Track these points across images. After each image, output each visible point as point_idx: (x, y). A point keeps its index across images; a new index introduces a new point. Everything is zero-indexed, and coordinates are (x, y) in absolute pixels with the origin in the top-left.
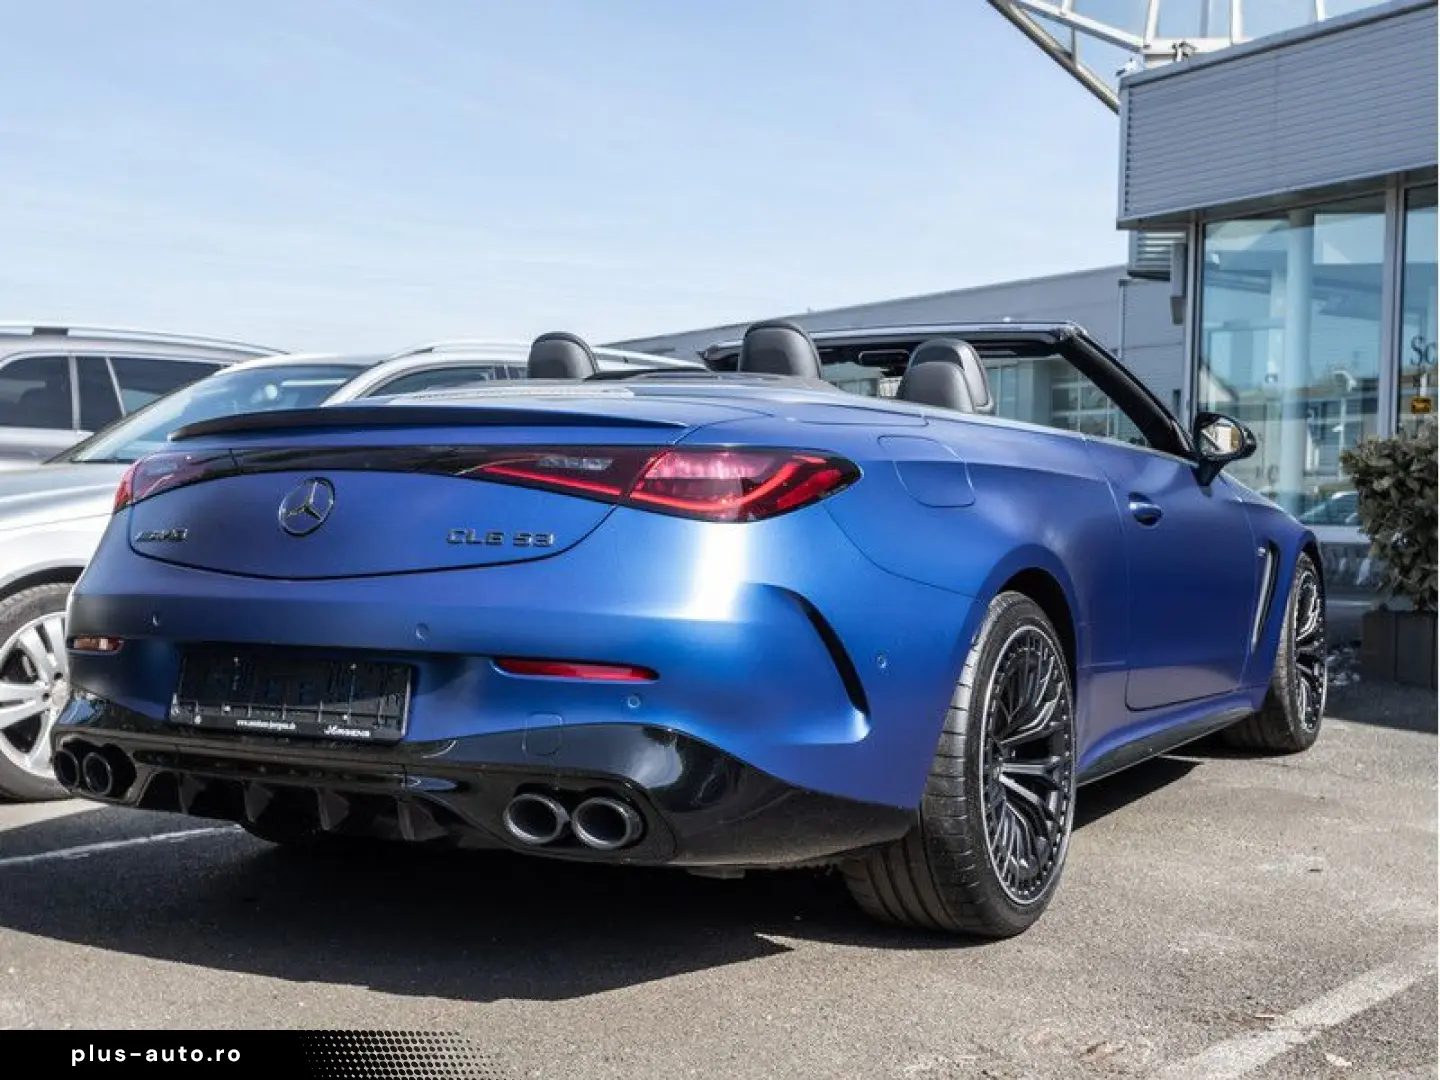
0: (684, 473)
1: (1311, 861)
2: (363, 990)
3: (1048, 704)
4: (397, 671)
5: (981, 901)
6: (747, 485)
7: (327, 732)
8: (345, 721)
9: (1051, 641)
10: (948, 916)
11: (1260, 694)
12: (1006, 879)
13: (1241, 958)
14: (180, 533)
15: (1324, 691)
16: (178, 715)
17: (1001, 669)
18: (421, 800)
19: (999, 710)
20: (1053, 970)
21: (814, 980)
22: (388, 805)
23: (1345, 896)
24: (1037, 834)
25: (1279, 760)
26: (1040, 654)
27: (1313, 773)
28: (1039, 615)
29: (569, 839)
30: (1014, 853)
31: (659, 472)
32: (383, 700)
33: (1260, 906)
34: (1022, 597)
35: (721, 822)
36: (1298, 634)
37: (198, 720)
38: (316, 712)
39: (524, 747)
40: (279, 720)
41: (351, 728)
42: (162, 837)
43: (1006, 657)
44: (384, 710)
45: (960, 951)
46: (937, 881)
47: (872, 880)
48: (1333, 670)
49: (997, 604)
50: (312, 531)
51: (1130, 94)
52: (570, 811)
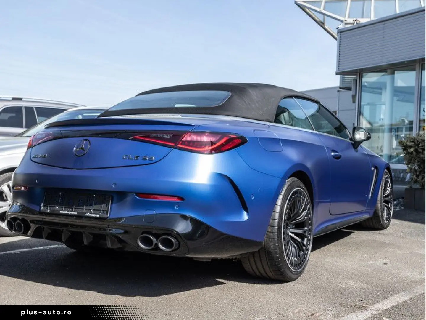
0: (194, 139)
1: (384, 261)
2: (95, 293)
3: (304, 212)
4: (107, 197)
5: (282, 270)
6: (212, 143)
7: (86, 215)
8: (91, 212)
9: (305, 193)
10: (272, 274)
11: (372, 212)
12: (290, 264)
13: (360, 289)
14: (45, 155)
15: (392, 211)
16: (43, 210)
17: (289, 200)
18: (114, 236)
19: (289, 213)
20: (303, 291)
21: (231, 292)
22: (103, 237)
23: (394, 272)
24: (300, 251)
25: (378, 232)
26: (302, 196)
27: (388, 236)
28: (302, 185)
29: (157, 248)
30: (293, 256)
31: (186, 138)
32: (103, 206)
33: (368, 274)
34: (297, 179)
35: (204, 244)
36: (384, 194)
37: (49, 211)
38: (83, 209)
39: (144, 220)
40: (72, 211)
41: (93, 214)
42: (42, 248)
43: (291, 197)
44: (103, 208)
45: (276, 285)
46: (269, 264)
47: (250, 263)
48: (395, 206)
49: (288, 181)
50: (84, 155)
51: (340, 35)
52: (157, 239)
